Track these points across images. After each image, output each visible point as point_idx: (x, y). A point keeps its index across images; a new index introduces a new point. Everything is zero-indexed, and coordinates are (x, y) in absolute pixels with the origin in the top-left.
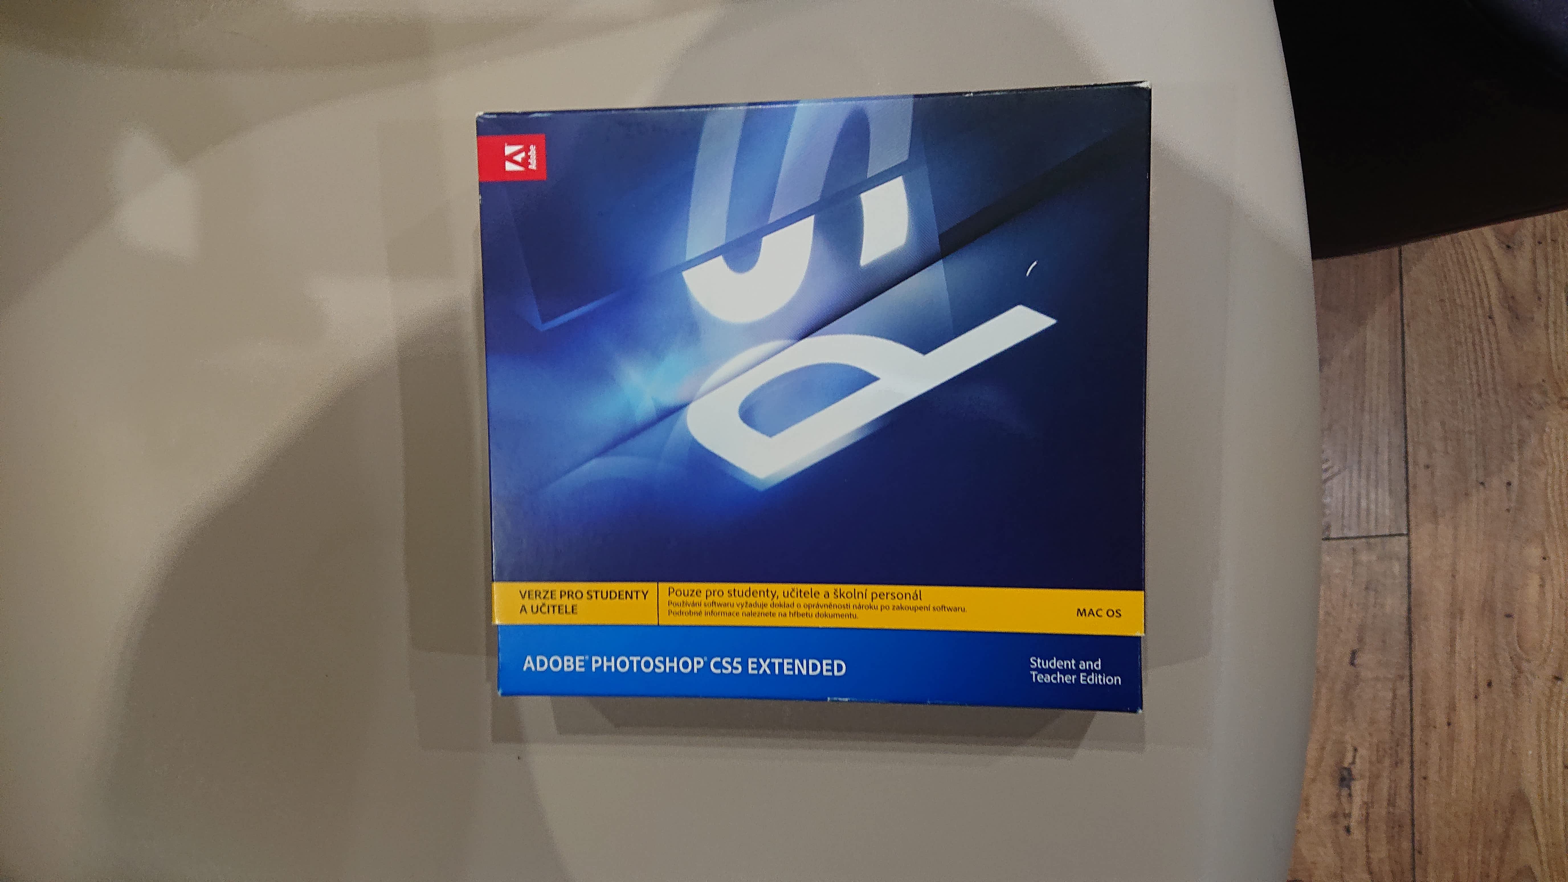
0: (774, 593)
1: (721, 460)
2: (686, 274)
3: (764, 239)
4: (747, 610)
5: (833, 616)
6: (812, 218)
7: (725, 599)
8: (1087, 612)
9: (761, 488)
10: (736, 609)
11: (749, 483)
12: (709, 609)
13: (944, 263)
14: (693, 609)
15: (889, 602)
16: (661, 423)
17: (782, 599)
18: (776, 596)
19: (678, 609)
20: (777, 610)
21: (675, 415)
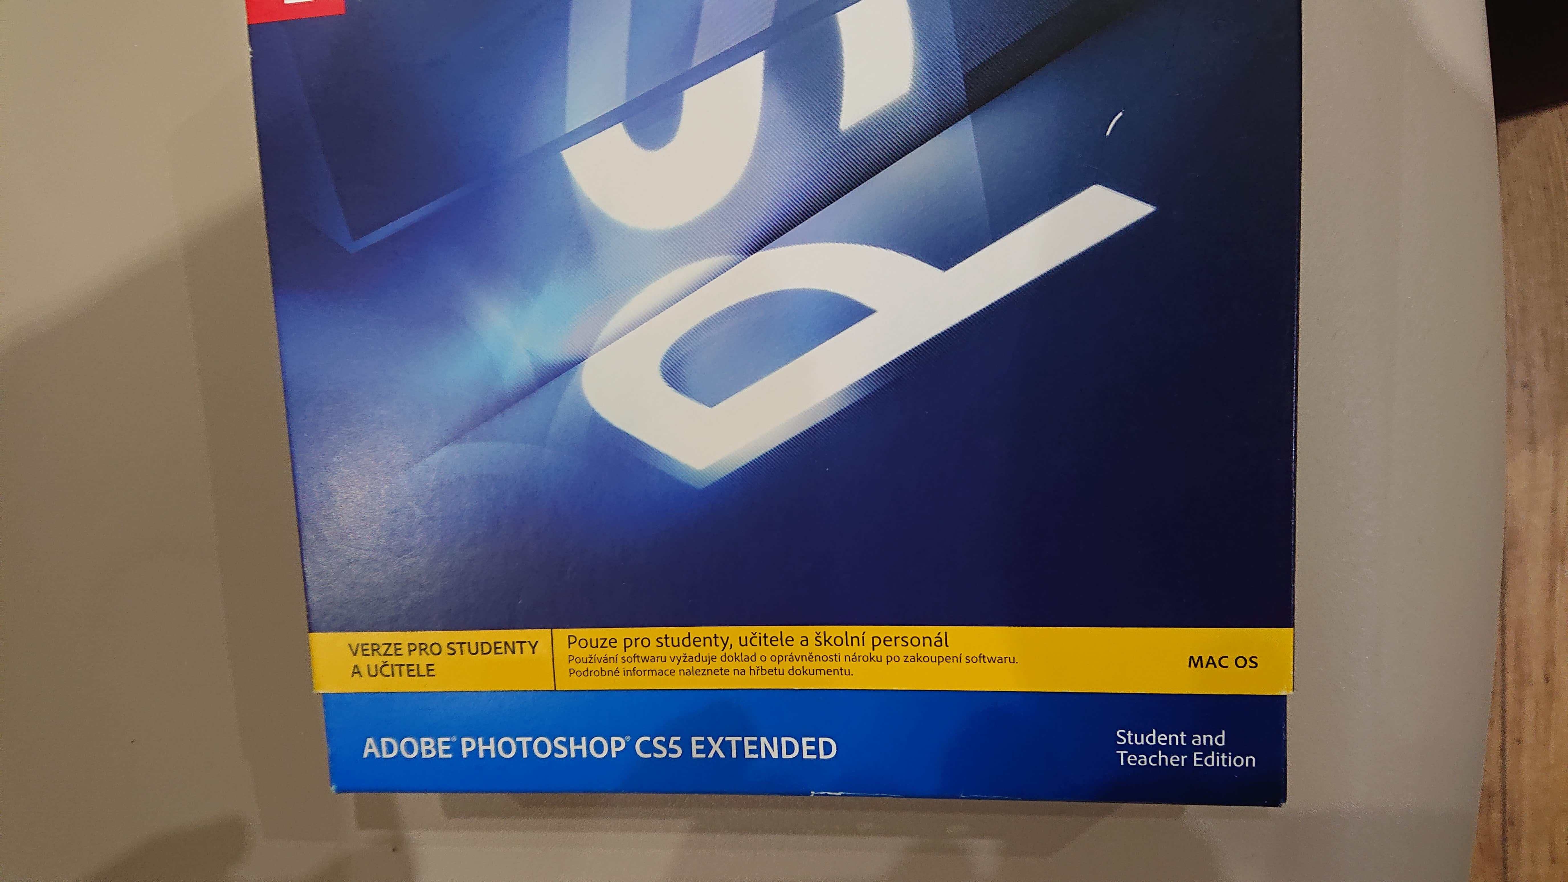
0: (725, 641)
1: (637, 443)
2: (569, 155)
3: (686, 92)
4: (687, 666)
5: (815, 672)
6: (760, 56)
7: (653, 650)
8: (1205, 663)
9: (701, 484)
10: (669, 665)
11: (679, 477)
12: (629, 666)
13: (973, 120)
14: (607, 667)
15: (899, 650)
16: (544, 389)
17: (738, 649)
18: (728, 646)
19: (582, 667)
20: (731, 666)
21: (564, 376)
